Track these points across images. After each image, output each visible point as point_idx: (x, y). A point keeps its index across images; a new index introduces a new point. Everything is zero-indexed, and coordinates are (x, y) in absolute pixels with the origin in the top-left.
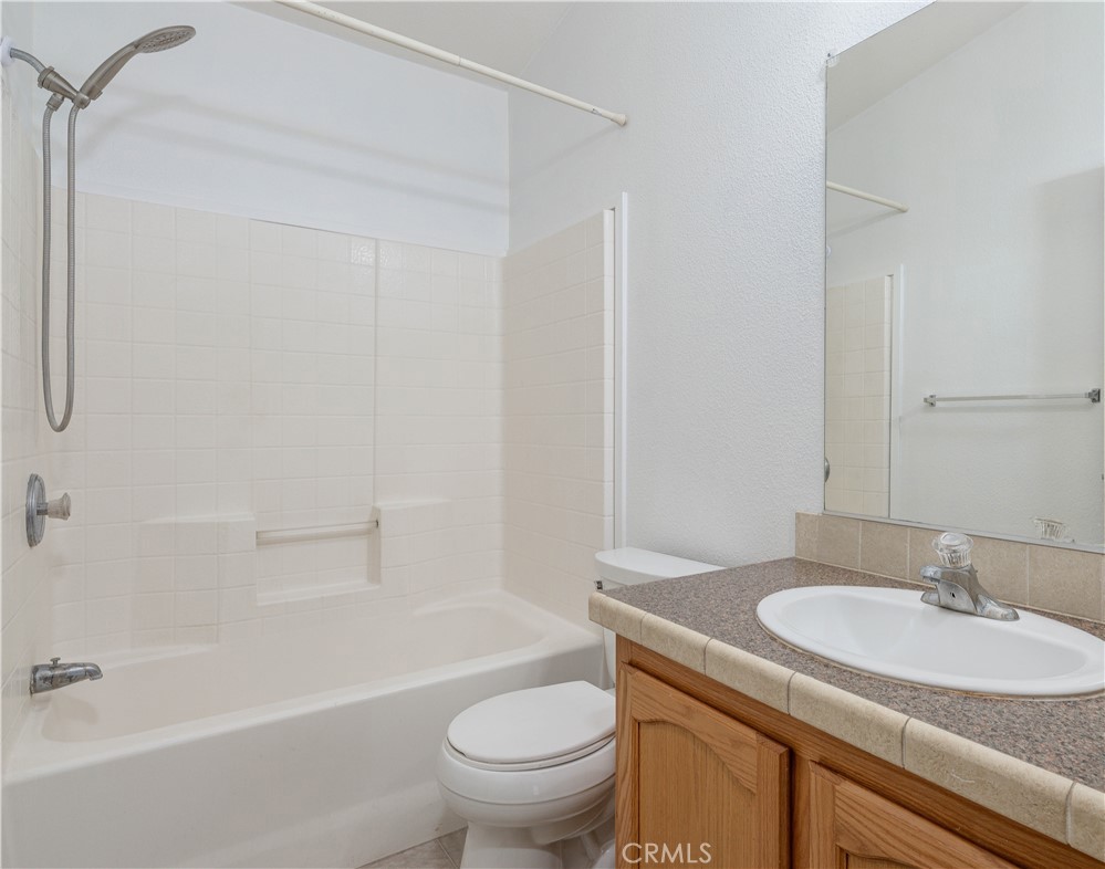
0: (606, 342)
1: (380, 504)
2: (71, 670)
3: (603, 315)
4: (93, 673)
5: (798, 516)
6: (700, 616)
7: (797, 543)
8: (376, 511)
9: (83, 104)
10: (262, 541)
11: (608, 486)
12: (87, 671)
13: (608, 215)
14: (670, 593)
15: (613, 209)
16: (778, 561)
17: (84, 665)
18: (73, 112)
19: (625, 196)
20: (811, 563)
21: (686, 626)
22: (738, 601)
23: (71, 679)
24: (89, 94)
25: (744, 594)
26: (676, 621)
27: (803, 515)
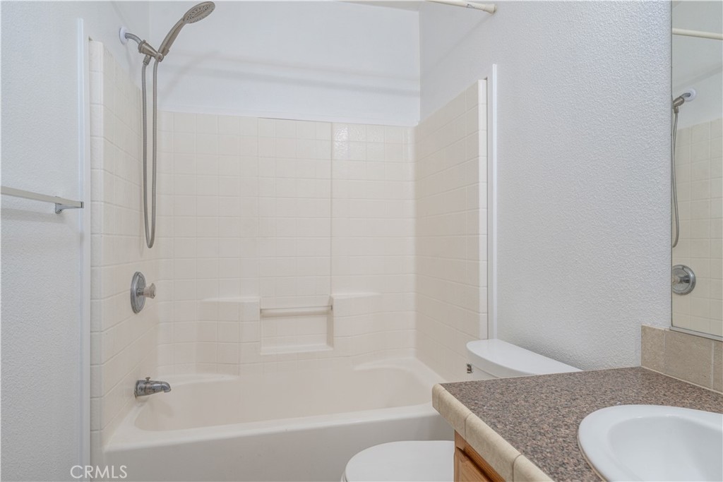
0: (480, 180)
1: (334, 295)
2: (155, 385)
3: (478, 160)
4: (166, 388)
5: (644, 329)
6: (520, 423)
7: (643, 354)
8: (331, 299)
9: (160, 59)
10: (264, 314)
11: (483, 290)
12: (162, 387)
13: (482, 84)
14: (502, 394)
15: (486, 79)
16: (622, 369)
17: (161, 383)
18: (156, 64)
19: (495, 67)
20: (658, 375)
21: (501, 434)
22: (564, 412)
23: (154, 390)
24: (162, 53)
25: (574, 404)
26: (494, 426)
27: (649, 328)
